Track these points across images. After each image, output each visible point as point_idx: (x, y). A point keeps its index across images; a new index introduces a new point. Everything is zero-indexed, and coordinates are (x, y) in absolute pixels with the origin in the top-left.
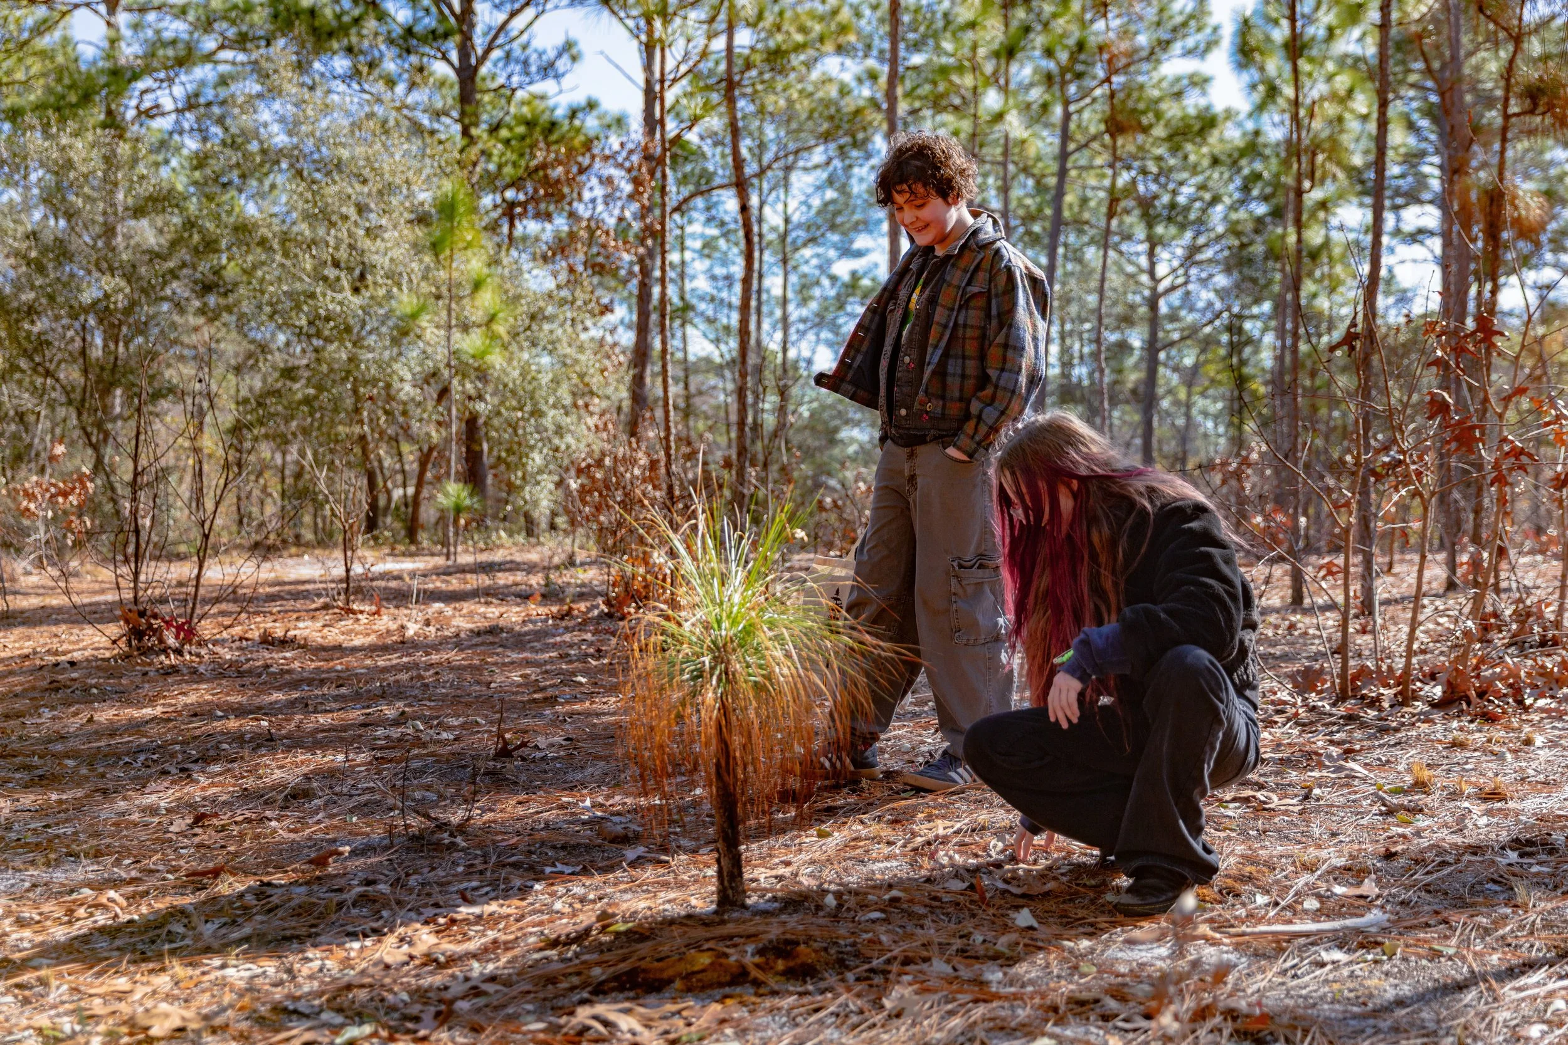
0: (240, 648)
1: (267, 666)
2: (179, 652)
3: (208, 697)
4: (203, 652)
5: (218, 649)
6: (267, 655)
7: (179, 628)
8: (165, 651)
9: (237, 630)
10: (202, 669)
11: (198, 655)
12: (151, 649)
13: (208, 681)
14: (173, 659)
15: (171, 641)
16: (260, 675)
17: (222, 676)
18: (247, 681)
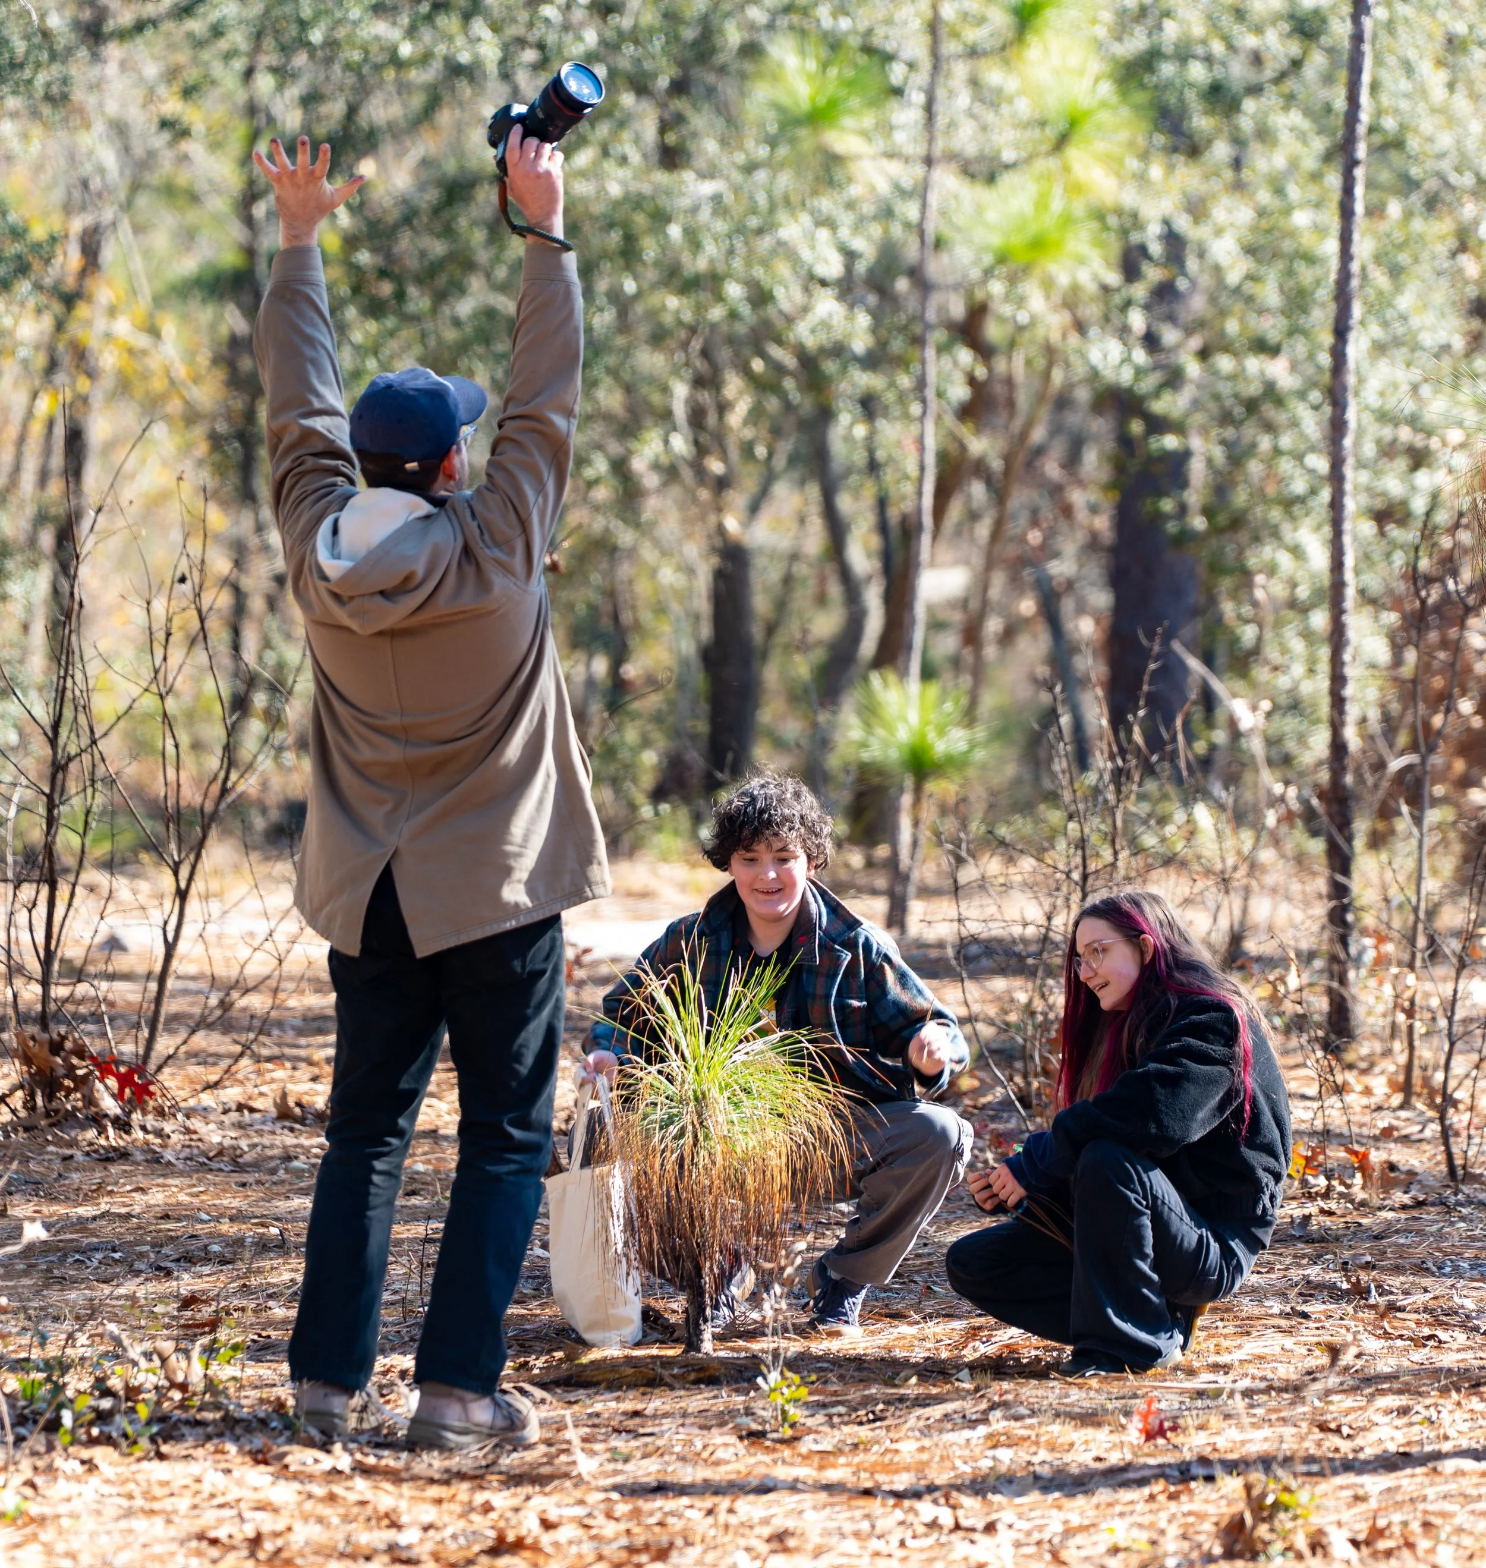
0: (240, 1126)
1: (288, 1158)
2: (123, 1125)
3: (183, 1198)
4: (168, 1127)
5: (196, 1123)
6: (290, 1140)
7: (124, 1080)
8: (97, 1120)
9: (232, 1094)
10: (169, 1156)
11: (159, 1133)
12: (71, 1115)
13: (181, 1174)
14: (113, 1137)
15: (110, 1105)
16: (273, 1171)
17: (204, 1168)
18: (250, 1178)
